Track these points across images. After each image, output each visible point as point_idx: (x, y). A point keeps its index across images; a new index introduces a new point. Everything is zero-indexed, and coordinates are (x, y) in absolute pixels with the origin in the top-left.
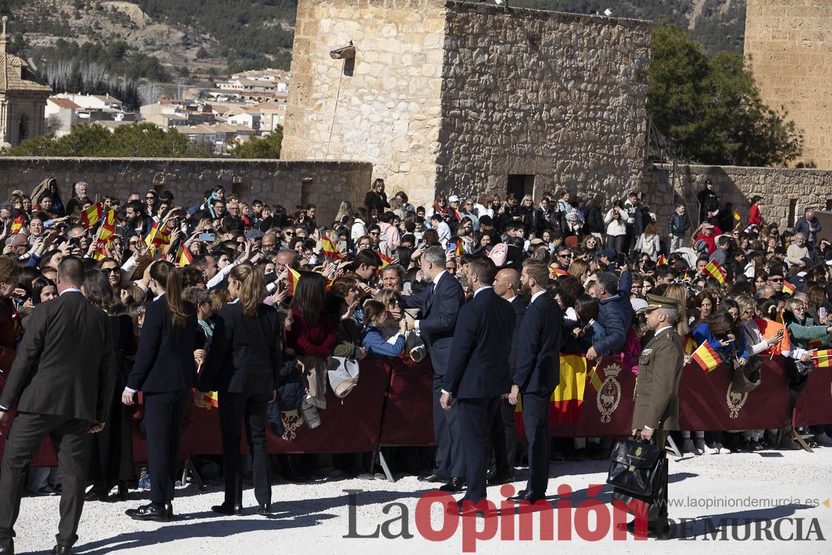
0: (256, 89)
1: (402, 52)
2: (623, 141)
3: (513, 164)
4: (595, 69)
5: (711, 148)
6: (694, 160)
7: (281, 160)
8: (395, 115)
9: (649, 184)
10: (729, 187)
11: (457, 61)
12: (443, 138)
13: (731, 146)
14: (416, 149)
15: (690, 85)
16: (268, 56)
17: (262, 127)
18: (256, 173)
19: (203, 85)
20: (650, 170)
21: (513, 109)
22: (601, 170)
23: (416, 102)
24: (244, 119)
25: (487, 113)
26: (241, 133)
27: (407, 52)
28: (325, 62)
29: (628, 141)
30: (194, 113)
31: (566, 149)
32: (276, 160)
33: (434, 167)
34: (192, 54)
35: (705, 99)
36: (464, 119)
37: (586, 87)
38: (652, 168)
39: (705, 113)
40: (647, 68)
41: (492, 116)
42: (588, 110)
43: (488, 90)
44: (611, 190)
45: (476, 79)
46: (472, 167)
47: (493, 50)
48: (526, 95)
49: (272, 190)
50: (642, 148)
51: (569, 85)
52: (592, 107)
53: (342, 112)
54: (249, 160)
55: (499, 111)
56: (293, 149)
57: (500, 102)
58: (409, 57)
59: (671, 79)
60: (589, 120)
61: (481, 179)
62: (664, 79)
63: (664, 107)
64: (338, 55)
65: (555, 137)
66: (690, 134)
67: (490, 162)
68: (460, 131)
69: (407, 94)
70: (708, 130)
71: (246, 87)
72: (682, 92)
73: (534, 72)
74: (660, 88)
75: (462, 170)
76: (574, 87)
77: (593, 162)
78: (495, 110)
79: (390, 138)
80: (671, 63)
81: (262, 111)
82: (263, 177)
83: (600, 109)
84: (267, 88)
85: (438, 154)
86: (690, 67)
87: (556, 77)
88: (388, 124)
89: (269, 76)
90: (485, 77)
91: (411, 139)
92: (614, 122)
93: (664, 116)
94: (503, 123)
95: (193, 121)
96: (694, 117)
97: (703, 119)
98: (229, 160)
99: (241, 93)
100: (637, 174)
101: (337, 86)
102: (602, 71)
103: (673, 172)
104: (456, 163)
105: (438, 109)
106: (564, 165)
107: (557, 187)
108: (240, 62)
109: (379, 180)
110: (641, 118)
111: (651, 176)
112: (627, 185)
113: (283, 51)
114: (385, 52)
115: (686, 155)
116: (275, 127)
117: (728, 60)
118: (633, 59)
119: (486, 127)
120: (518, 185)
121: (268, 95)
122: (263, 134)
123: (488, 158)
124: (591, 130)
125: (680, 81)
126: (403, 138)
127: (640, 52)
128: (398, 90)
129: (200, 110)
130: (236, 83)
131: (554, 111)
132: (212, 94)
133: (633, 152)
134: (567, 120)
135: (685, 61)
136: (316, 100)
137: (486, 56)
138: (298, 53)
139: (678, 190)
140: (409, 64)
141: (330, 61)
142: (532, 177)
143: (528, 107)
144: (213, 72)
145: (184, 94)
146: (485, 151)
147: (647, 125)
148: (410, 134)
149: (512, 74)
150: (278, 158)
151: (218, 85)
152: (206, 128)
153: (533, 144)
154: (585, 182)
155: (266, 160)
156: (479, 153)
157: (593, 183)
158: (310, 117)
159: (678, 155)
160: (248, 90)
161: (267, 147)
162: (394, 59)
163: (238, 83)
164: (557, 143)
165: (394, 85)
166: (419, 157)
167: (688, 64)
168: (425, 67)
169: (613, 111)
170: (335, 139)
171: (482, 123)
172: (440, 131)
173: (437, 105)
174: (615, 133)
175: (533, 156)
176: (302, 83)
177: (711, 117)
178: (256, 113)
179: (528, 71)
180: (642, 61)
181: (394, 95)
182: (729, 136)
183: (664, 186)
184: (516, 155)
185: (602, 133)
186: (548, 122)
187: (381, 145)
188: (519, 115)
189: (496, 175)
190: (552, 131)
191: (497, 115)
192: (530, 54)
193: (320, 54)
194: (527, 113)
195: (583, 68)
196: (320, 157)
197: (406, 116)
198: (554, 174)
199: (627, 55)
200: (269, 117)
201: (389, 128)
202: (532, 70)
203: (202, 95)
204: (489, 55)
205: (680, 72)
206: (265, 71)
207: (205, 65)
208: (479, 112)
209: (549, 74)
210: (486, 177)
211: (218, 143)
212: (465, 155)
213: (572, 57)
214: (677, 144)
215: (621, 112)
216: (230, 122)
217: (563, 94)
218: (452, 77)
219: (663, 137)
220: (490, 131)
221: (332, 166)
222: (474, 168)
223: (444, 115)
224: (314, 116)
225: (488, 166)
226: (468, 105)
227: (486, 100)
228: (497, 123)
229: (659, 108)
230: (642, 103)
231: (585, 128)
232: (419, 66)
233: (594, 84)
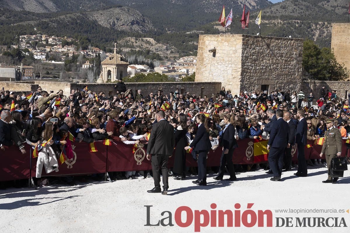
0: (187, 62)
1: (230, 50)
2: (295, 74)
3: (263, 82)
4: (287, 53)
5: (321, 76)
6: (317, 79)
7: (195, 82)
8: (228, 68)
9: (303, 87)
10: (327, 87)
11: (246, 52)
12: (242, 75)
13: (328, 75)
14: (234, 78)
15: (315, 57)
16: (190, 52)
17: (189, 73)
18: (188, 86)
19: (172, 61)
20: (303, 83)
21: (263, 66)
22: (289, 83)
23: (234, 64)
24: (184, 71)
25: (255, 67)
26: (183, 74)
27: (231, 50)
28: (207, 53)
29: (297, 74)
30: (170, 69)
31: (278, 77)
32: (193, 82)
33: (240, 83)
34: (169, 52)
35: (320, 61)
36: (248, 69)
37: (284, 59)
38: (304, 82)
39: (320, 66)
40: (302, 53)
41: (256, 68)
42: (285, 65)
43: (255, 60)
44: (292, 89)
45: (251, 57)
46: (250, 83)
47: (256, 49)
48: (266, 62)
49: (193, 91)
50: (301, 76)
51: (279, 58)
52: (286, 64)
53: (212, 68)
54: (186, 82)
55: (258, 66)
56: (198, 79)
57: (258, 64)
58: (232, 51)
59: (309, 56)
60: (285, 68)
61: (253, 86)
62: (307, 56)
63: (308, 64)
64: (211, 51)
65: (275, 74)
66: (315, 72)
67: (256, 81)
68: (247, 72)
69: (231, 62)
70: (321, 71)
71: (185, 61)
72: (313, 60)
73: (269, 55)
74: (306, 58)
75: (248, 84)
76: (280, 59)
77: (286, 81)
78: (257, 66)
79: (226, 75)
80: (309, 51)
81: (189, 68)
82: (190, 87)
83: (288, 65)
84: (191, 61)
85: (241, 79)
86: (315, 52)
87: (275, 56)
88: (226, 71)
89: (191, 58)
90: (254, 57)
91: (233, 75)
92: (292, 69)
93: (308, 67)
94: (260, 70)
95: (170, 71)
96: (316, 67)
97: (319, 67)
98: (180, 82)
99: (183, 63)
100: (299, 84)
101: (211, 60)
102: (289, 54)
103: (310, 83)
104: (246, 82)
105: (240, 66)
106: (278, 82)
107: (276, 88)
108: (182, 54)
109: (223, 87)
110: (301, 67)
111: (304, 84)
112: (297, 87)
113: (195, 51)
114: (224, 50)
115: (314, 78)
116: (193, 72)
117: (326, 50)
118: (298, 50)
119: (255, 71)
120: (264, 87)
121: (191, 64)
122: (190, 75)
123: (255, 80)
124: (286, 71)
125: (312, 56)
126: (230, 75)
127: (300, 48)
128: (229, 61)
129: (171, 68)
130: (181, 60)
131: (274, 66)
132: (175, 63)
133: (298, 78)
134: (279, 69)
135: (313, 50)
136: (205, 64)
137: (254, 50)
138: (199, 51)
139: (312, 88)
140: (232, 53)
141: (209, 53)
142: (268, 85)
143: (267, 65)
144: (175, 57)
145: (167, 64)
146: (254, 78)
147: (302, 69)
148: (232, 73)
149: (262, 55)
150: (194, 81)
151: (176, 61)
152: (173, 73)
153: (269, 76)
154: (284, 86)
155: (191, 82)
156: (252, 79)
157: (287, 87)
158: (203, 70)
159: (312, 78)
160: (185, 62)
161: (191, 78)
162: (227, 52)
163: (182, 60)
164: (275, 75)
165: (227, 60)
166: (235, 80)
167: (315, 51)
168: (236, 54)
169: (292, 66)
170: (211, 76)
171: (253, 70)
172: (241, 73)
173: (240, 65)
174: (293, 72)
175: (269, 79)
176: (201, 60)
177: (322, 67)
178: (187, 69)
179: (267, 54)
180: (301, 51)
181: (227, 63)
182: (327, 72)
183: (308, 87)
184: (263, 79)
185: (289, 72)
186: (273, 69)
187: (224, 77)
188: (264, 67)
189: (258, 85)
190: (274, 72)
191: (258, 68)
192: (267, 49)
193: (206, 51)
194: (267, 67)
195: (283, 53)
196: (206, 81)
197: (231, 68)
198: (275, 84)
199: (296, 49)
200: (191, 70)
201: (226, 72)
202: (268, 54)
203: (172, 64)
204: (255, 50)
205: (312, 54)
206: (190, 57)
207: (172, 55)
208: (252, 67)
209: (273, 55)
210: (255, 86)
211: (177, 78)
212: (249, 80)
213: (280, 50)
214: (311, 75)
215: (295, 66)
216: (180, 72)
217: (277, 61)
218: (244, 57)
219: (307, 73)
220: (256, 72)
221: (210, 83)
222: (251, 83)
223: (242, 68)
224: (204, 69)
225: (255, 82)
226: (249, 65)
227: (254, 63)
228: (258, 70)
229: (306, 64)
230: (301, 63)
231: (284, 71)
232: (235, 54)
233: (286, 58)
